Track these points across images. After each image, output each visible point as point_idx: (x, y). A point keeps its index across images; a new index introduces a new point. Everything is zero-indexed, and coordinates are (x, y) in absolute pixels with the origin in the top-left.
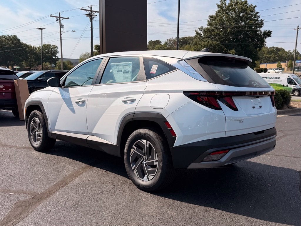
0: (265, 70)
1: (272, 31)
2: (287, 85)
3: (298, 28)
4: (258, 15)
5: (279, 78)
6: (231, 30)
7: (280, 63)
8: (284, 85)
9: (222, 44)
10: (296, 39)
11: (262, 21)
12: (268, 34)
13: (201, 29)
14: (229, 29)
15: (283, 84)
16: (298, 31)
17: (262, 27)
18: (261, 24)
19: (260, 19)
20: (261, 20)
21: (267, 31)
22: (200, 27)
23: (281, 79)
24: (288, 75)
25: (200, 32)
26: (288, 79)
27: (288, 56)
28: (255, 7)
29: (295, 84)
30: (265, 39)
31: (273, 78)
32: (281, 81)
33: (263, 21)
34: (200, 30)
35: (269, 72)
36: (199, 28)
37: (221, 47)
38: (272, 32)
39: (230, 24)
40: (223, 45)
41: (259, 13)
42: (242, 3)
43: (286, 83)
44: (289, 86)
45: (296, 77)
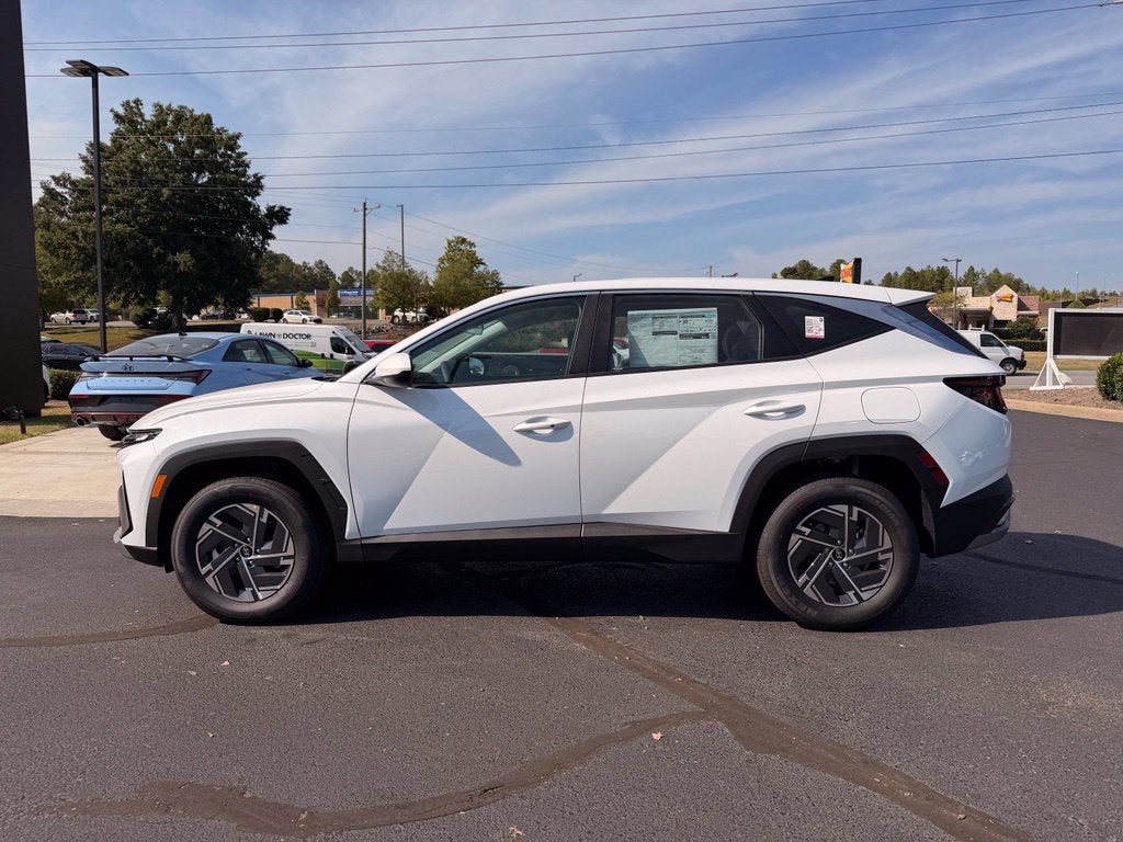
0: (277, 315)
1: (289, 209)
2: (332, 355)
3: (365, 209)
4: (246, 158)
5: (308, 336)
6: (174, 195)
7: (304, 296)
8: (323, 355)
9: (145, 234)
10: (362, 237)
11: (258, 179)
12: (280, 215)
13: (62, 180)
14: (166, 192)
15: (320, 353)
16: (365, 215)
17: (258, 194)
18: (256, 186)
19: (250, 172)
20: (255, 176)
21: (277, 209)
22: (57, 175)
23: (313, 339)
24: (332, 328)
25: (59, 190)
26: (332, 339)
27: (305, 277)
28: (238, 137)
29: (351, 352)
30: (271, 229)
31: (294, 336)
32: (314, 345)
33: (262, 177)
34: (57, 184)
35: (285, 321)
36: (54, 178)
37: (142, 241)
38: (291, 212)
39: (167, 176)
40: (149, 236)
41: (246, 154)
42: (197, 119)
43: (327, 350)
44: (337, 356)
45: (351, 334)
